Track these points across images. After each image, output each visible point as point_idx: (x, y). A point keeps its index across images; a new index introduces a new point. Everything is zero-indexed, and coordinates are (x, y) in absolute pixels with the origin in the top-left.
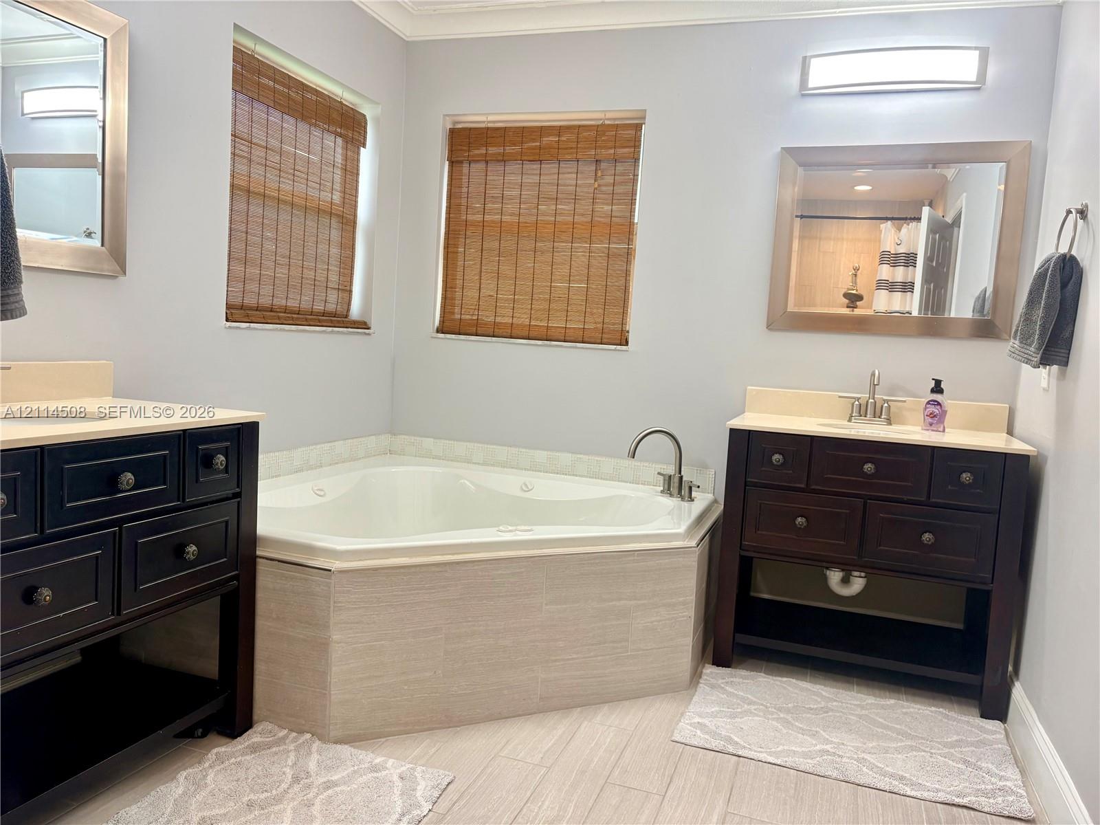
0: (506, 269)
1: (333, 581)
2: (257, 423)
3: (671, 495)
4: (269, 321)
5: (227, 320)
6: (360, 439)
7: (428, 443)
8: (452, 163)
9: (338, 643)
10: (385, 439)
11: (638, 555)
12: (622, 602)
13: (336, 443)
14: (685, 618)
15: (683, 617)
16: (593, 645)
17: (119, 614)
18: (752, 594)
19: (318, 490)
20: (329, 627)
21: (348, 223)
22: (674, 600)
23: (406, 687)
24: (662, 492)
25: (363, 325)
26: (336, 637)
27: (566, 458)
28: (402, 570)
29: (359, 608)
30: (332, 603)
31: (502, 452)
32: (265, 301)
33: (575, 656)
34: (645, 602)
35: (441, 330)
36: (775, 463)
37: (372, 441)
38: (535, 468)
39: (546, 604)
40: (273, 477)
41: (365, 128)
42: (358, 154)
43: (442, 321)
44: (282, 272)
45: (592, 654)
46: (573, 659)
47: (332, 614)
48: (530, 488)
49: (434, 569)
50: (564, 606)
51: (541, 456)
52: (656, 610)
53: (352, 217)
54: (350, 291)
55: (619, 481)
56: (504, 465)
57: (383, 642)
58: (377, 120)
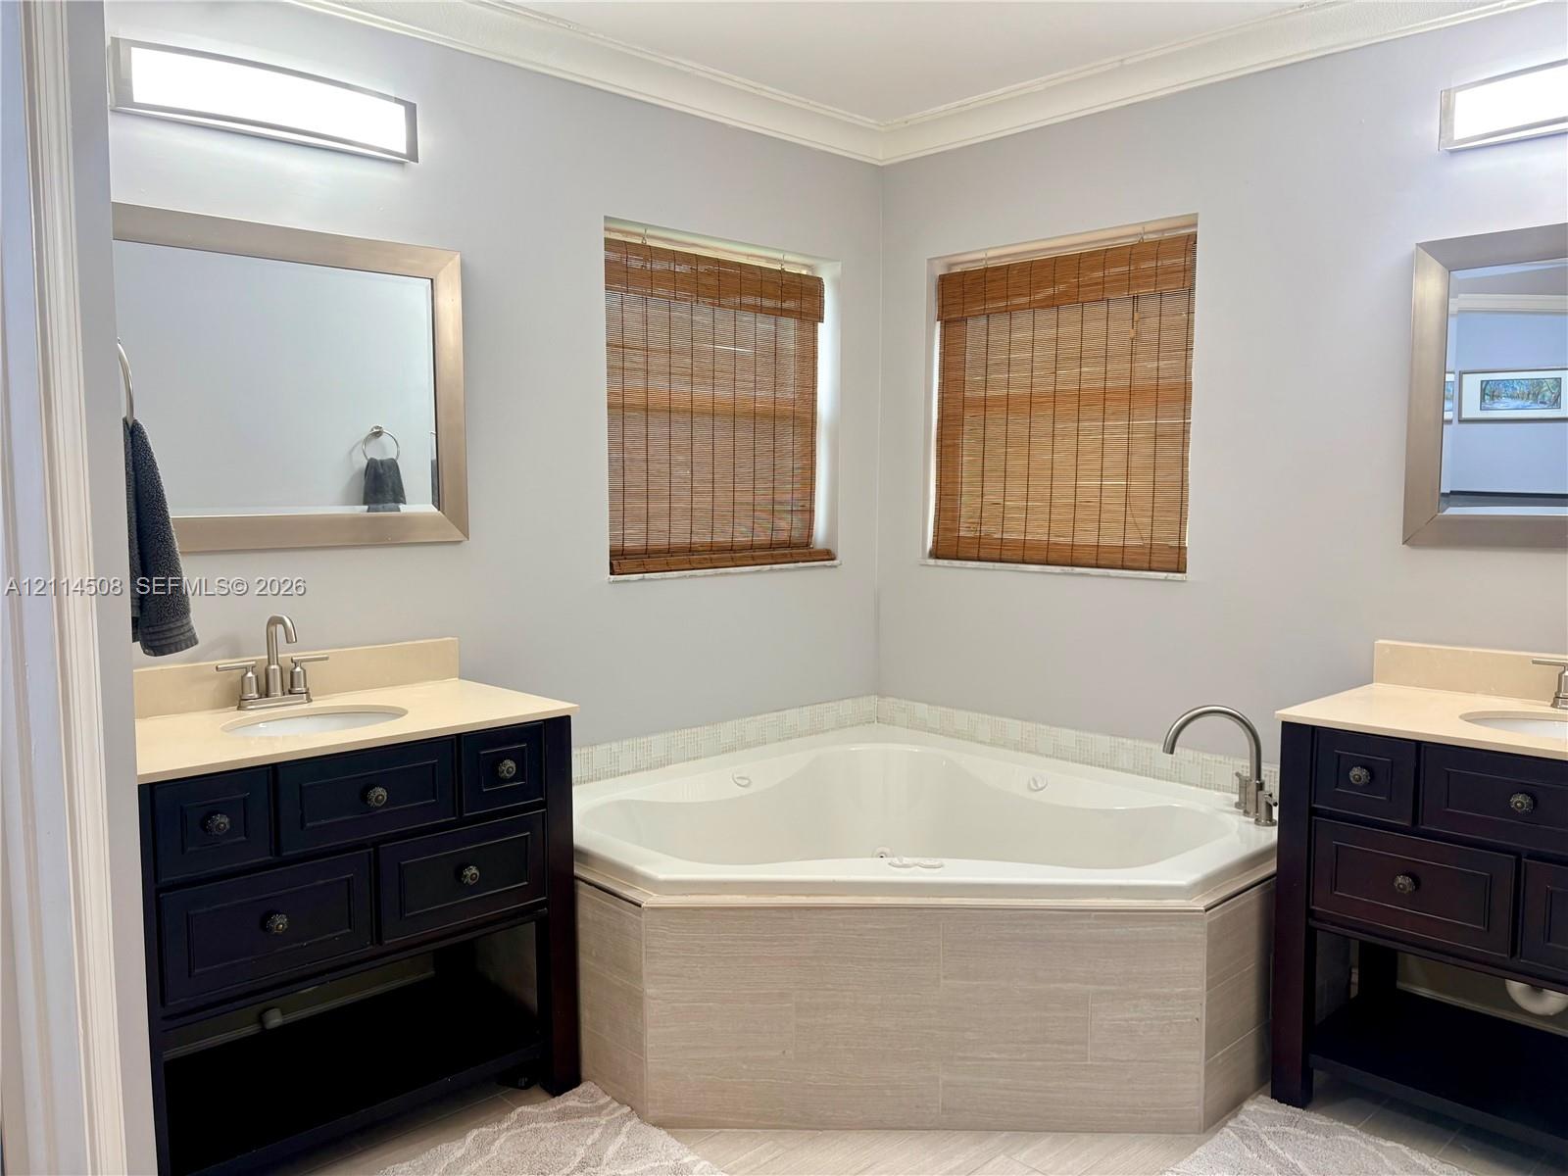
0: (1017, 464)
1: (643, 920)
2: (569, 717)
3: (1246, 813)
4: (673, 568)
5: (611, 574)
6: (826, 705)
7: (922, 709)
8: (946, 324)
9: (655, 999)
10: (868, 704)
11: (1096, 917)
12: (1071, 985)
13: (787, 711)
14: (1189, 1020)
15: (1185, 1017)
16: (1024, 1043)
17: (380, 942)
18: (1401, 985)
19: (738, 778)
20: (641, 977)
21: (807, 422)
22: (1166, 990)
23: (745, 1067)
24: (1238, 805)
25: (828, 555)
26: (650, 990)
27: (1103, 742)
28: (732, 913)
29: (678, 957)
30: (644, 947)
31: (1015, 728)
32: (680, 538)
33: (995, 1056)
34: (1113, 988)
35: (936, 554)
36: (1354, 782)
37: (847, 707)
38: (1058, 754)
39: (945, 977)
40: (689, 759)
41: (821, 296)
42: (815, 331)
43: (936, 542)
44: (703, 502)
45: (1024, 1055)
46: (992, 1059)
47: (644, 962)
48: (1040, 786)
49: (775, 914)
50: (975, 983)
51: (1068, 737)
52: (1134, 1002)
53: (809, 416)
54: (812, 511)
55: (1180, 782)
56: (1018, 747)
57: (711, 1004)
58: (838, 284)
